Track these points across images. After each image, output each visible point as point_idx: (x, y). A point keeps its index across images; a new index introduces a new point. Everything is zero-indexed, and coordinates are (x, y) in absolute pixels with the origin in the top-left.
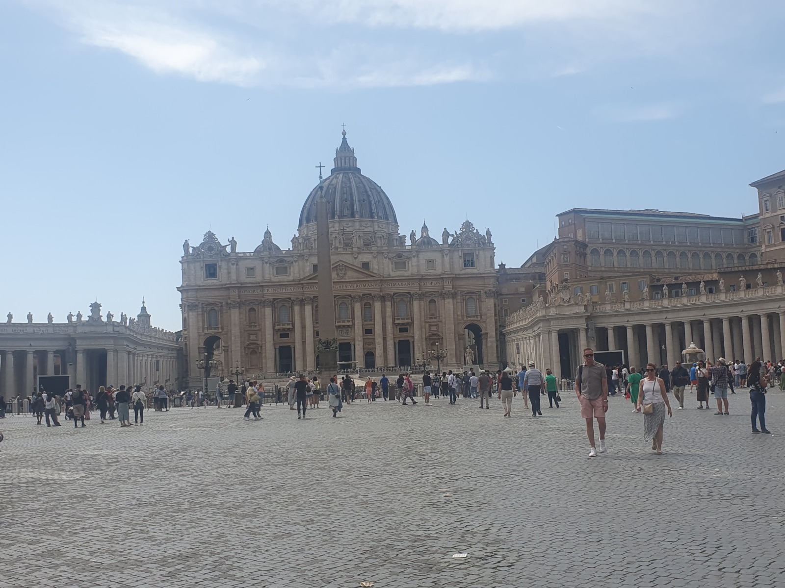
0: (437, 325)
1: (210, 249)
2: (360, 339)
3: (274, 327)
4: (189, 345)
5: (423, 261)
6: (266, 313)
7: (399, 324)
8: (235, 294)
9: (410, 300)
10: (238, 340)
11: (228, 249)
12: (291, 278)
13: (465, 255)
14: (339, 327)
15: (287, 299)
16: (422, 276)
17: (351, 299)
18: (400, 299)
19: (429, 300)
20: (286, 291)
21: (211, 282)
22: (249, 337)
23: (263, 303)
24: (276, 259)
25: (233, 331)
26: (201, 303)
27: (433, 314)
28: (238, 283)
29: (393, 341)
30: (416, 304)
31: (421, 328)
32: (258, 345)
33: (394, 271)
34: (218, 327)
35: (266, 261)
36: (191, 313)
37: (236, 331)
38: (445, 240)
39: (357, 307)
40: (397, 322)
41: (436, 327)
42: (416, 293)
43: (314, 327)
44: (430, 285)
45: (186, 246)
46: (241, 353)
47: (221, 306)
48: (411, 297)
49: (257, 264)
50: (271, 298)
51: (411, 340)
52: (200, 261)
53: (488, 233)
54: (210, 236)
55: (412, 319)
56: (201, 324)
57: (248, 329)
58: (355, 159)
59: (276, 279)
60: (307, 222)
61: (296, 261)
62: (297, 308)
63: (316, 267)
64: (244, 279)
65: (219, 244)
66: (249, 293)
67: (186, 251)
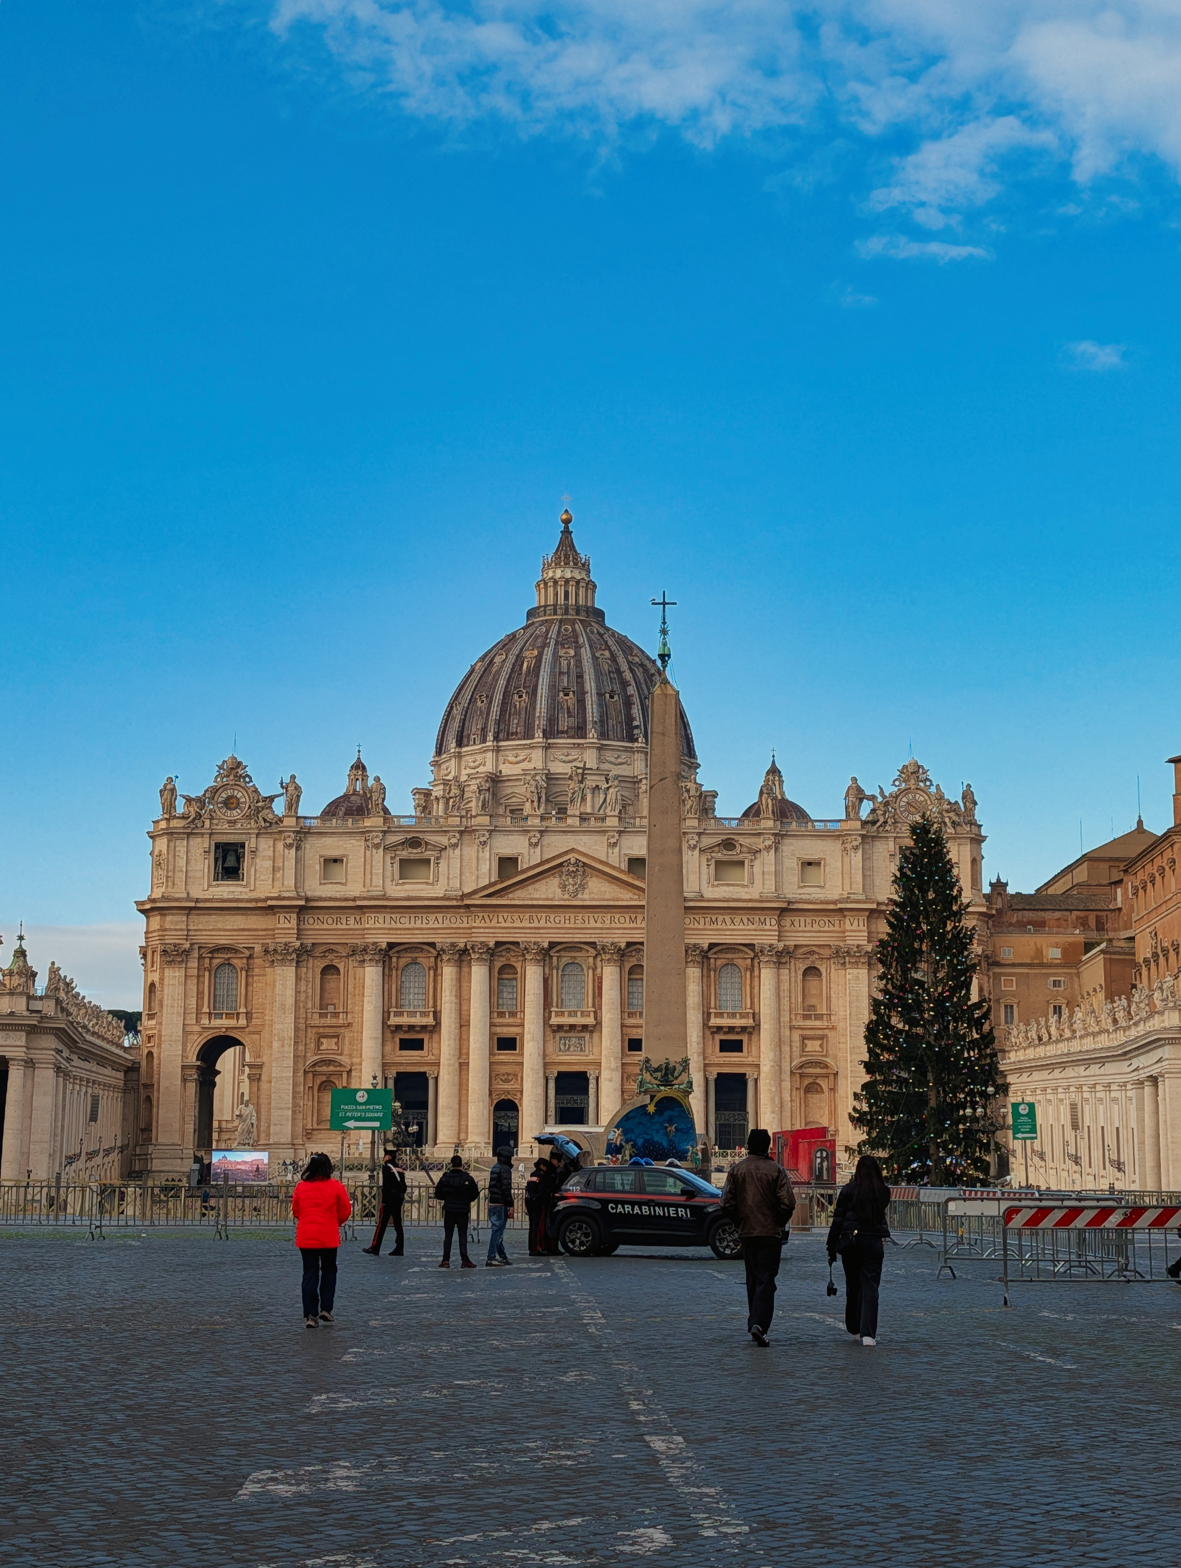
0: (821, 1038)
1: (230, 802)
2: (615, 1063)
3: (385, 1018)
4: (160, 1059)
5: (791, 864)
6: (368, 982)
7: (719, 1029)
8: (287, 925)
9: (753, 966)
10: (289, 1050)
11: (279, 807)
12: (439, 891)
14: (560, 1027)
15: (425, 947)
16: (789, 903)
17: (593, 952)
18: (724, 961)
19: (802, 967)
20: (424, 926)
21: (227, 890)
22: (319, 1044)
23: (360, 954)
24: (400, 838)
25: (275, 1026)
26: (196, 946)
27: (812, 1007)
28: (299, 898)
29: (702, 1073)
30: (767, 977)
31: (779, 1044)
32: (341, 1065)
33: (713, 886)
34: (238, 1014)
35: (377, 841)
36: (168, 972)
37: (283, 1025)
38: (852, 810)
39: (610, 975)
40: (714, 1021)
41: (819, 1042)
42: (771, 946)
43: (492, 1025)
44: (809, 928)
45: (169, 792)
46: (295, 1085)
47: (250, 957)
48: (756, 956)
49: (349, 848)
50: (383, 941)
51: (751, 1074)
52: (202, 834)
53: (968, 796)
54: (235, 770)
55: (755, 1016)
56: (193, 1002)
57: (316, 1021)
58: (591, 586)
59: (399, 890)
60: (460, 744)
61: (455, 846)
62: (448, 972)
63: (507, 864)
64: (315, 888)
65: (256, 791)
66: (326, 926)
67: (169, 807)
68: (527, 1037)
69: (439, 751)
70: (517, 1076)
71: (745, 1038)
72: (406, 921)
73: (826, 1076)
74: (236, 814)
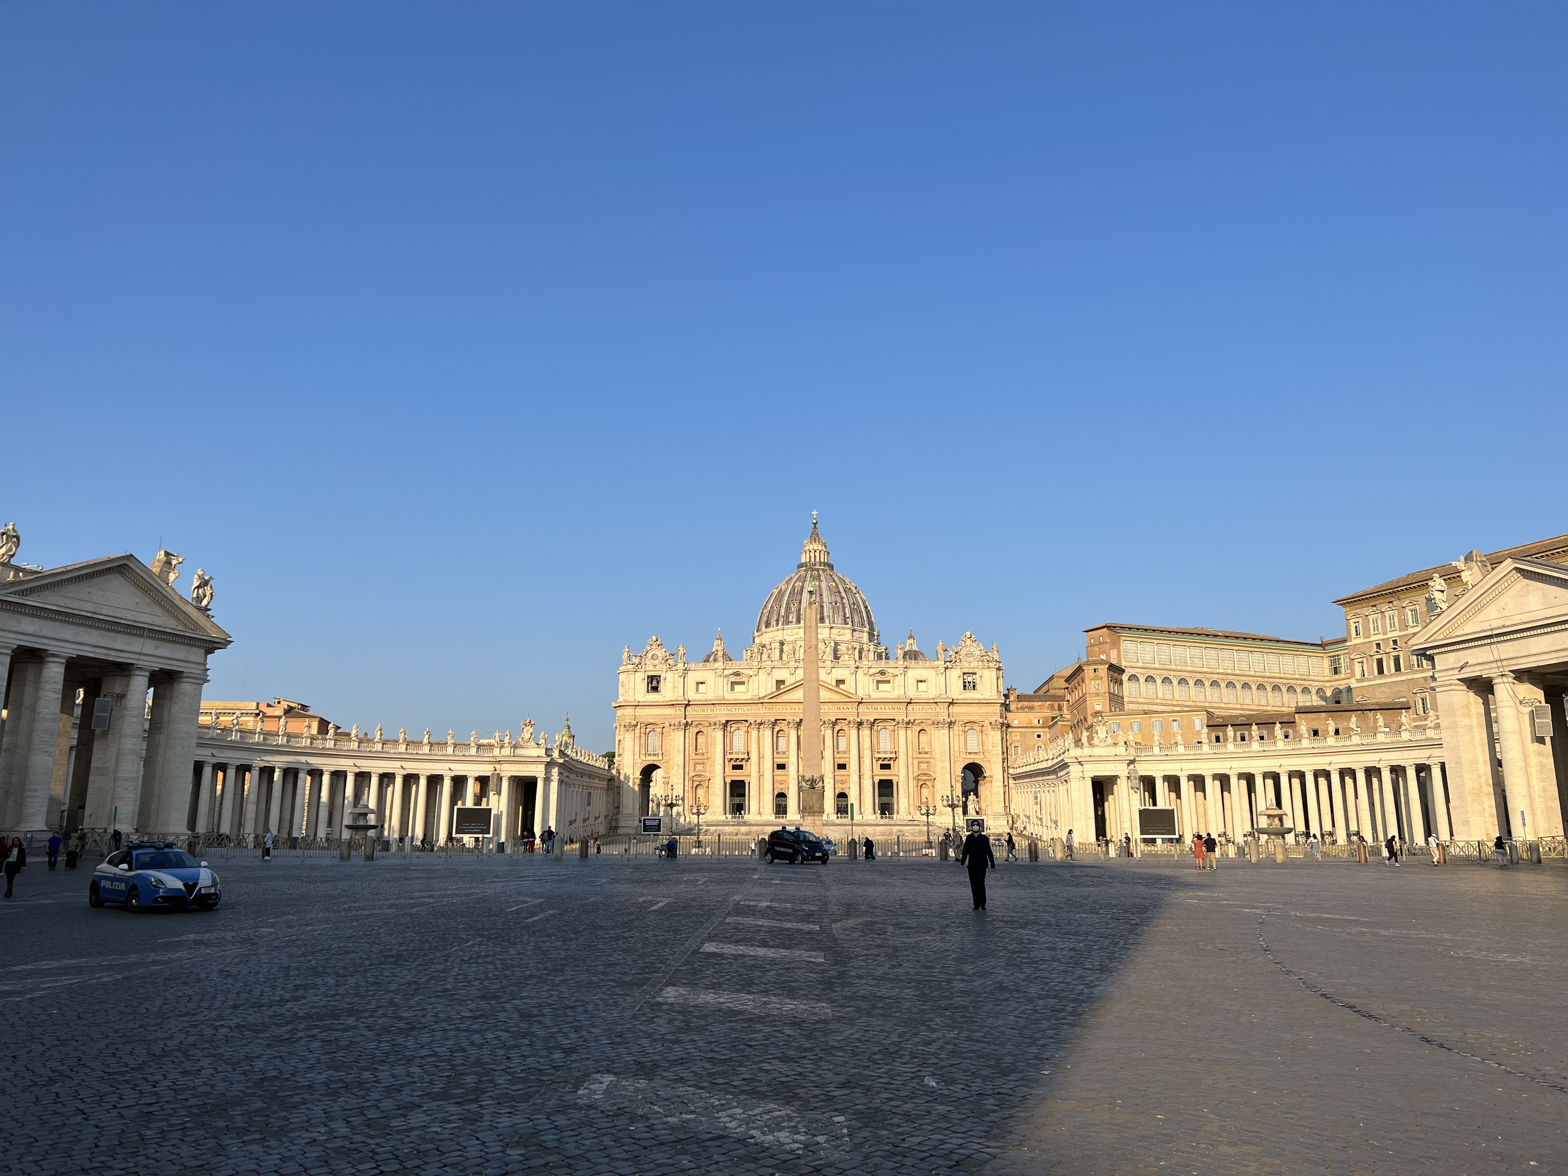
0: (927, 762)
1: (654, 657)
2: (831, 775)
3: (724, 755)
4: (624, 775)
5: (912, 681)
6: (716, 738)
7: (879, 759)
8: (680, 713)
9: (895, 729)
10: (681, 770)
12: (749, 696)
13: (966, 674)
15: (743, 721)
16: (911, 699)
17: (821, 723)
18: (882, 727)
19: (918, 729)
20: (742, 712)
21: (653, 697)
22: (694, 767)
23: (714, 726)
24: (731, 671)
26: (639, 723)
27: (923, 748)
28: (685, 700)
29: (871, 780)
30: (902, 734)
31: (908, 765)
32: (705, 777)
33: (876, 692)
34: (658, 754)
35: (720, 673)
36: (626, 735)
37: (678, 759)
39: (829, 734)
40: (877, 755)
41: (926, 765)
42: (903, 719)
43: (774, 758)
44: (921, 711)
46: (684, 786)
47: (663, 728)
48: (896, 724)
49: (708, 677)
50: (723, 719)
51: (894, 780)
52: (641, 672)
55: (896, 752)
56: (637, 749)
57: (693, 757)
59: (730, 696)
61: (755, 676)
62: (754, 733)
63: (780, 683)
64: (692, 695)
66: (698, 713)
68: (790, 763)
70: (786, 782)
72: (734, 709)
73: (930, 780)
74: (656, 662)
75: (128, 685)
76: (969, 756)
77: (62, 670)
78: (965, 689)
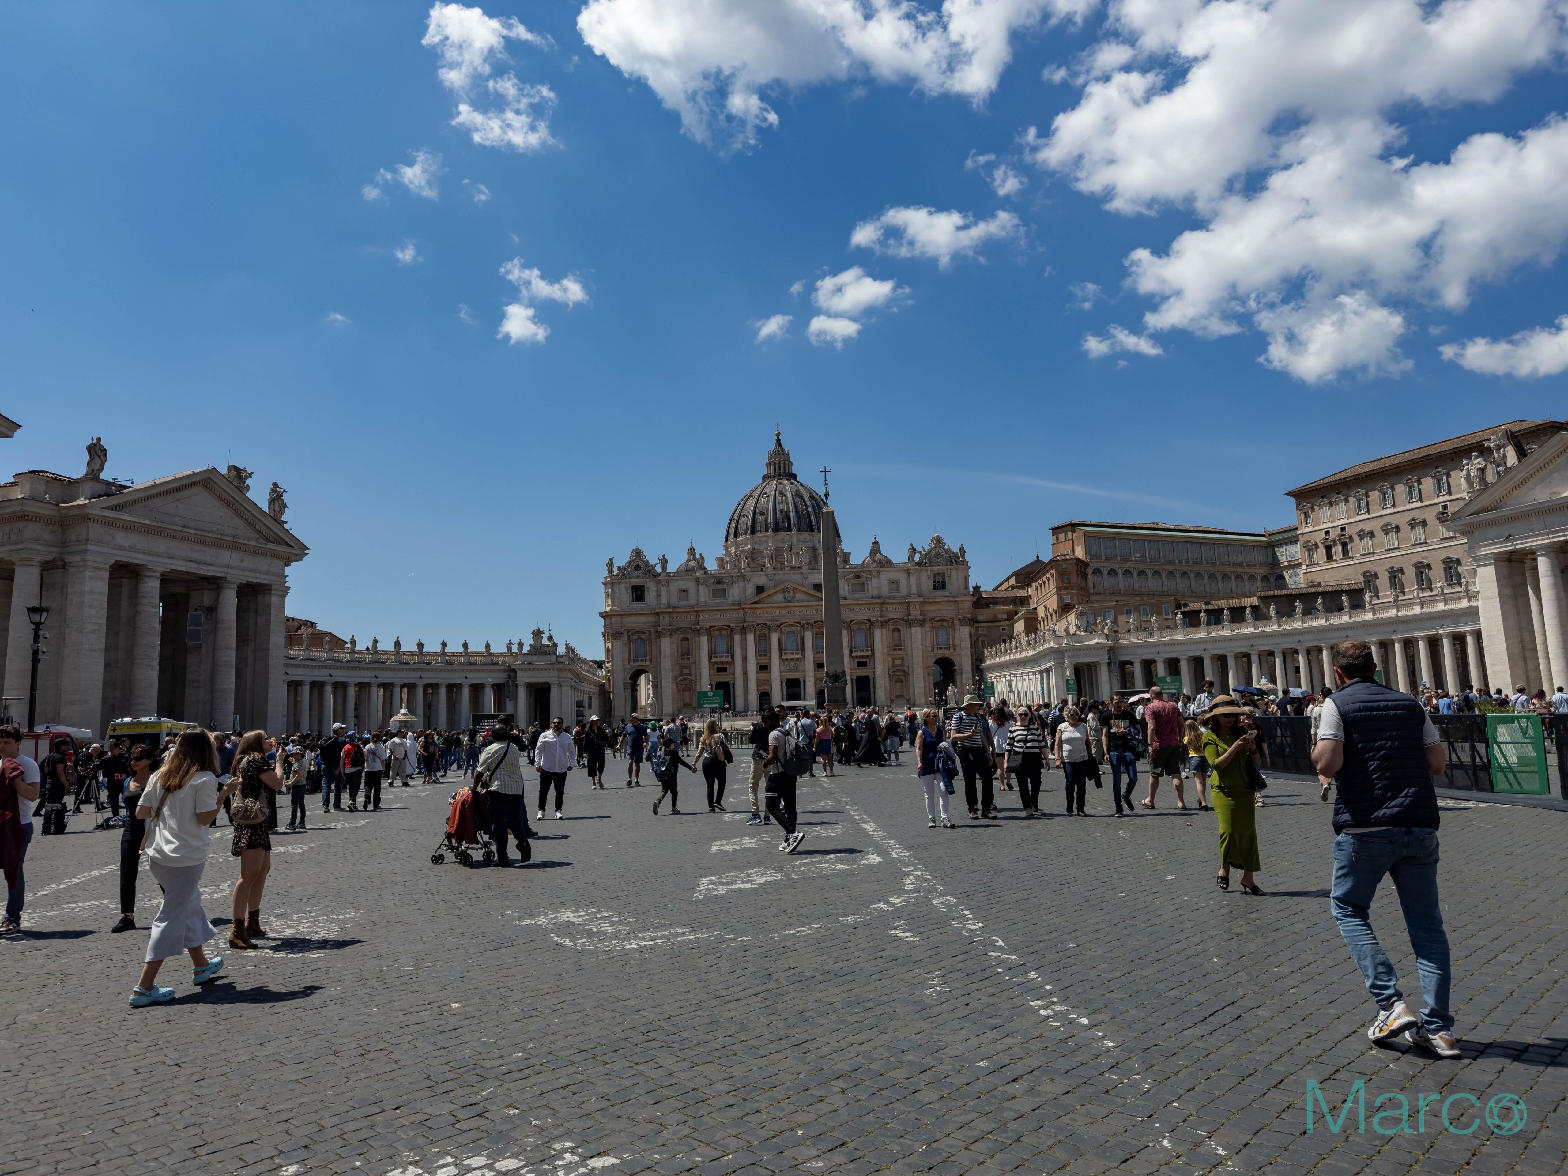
0: (902, 658)
1: (637, 568)
2: (812, 674)
3: (710, 658)
4: (613, 680)
5: (884, 583)
6: (702, 643)
7: (857, 657)
8: (665, 620)
9: (871, 629)
11: (658, 569)
12: (730, 602)
13: (935, 575)
14: (787, 659)
15: (726, 627)
16: (885, 599)
17: (800, 626)
18: (858, 627)
19: (892, 627)
20: (725, 617)
21: (638, 606)
22: (682, 671)
23: (698, 632)
24: (712, 580)
25: (663, 665)
26: (626, 631)
27: (897, 646)
28: (669, 608)
29: (849, 676)
30: (878, 633)
31: (884, 661)
32: (692, 680)
33: (851, 594)
34: (646, 659)
35: (702, 583)
36: (615, 643)
37: (667, 663)
38: (911, 558)
39: (808, 636)
40: (854, 654)
41: (901, 660)
42: (877, 619)
43: (757, 660)
44: (894, 610)
45: (610, 564)
47: (650, 634)
48: (871, 625)
49: (690, 585)
50: (708, 626)
51: (871, 676)
52: (625, 582)
53: (962, 550)
54: (638, 553)
55: (873, 651)
56: (626, 655)
57: (680, 662)
58: (790, 464)
59: (713, 603)
60: (736, 536)
61: (735, 582)
63: (760, 589)
64: (676, 603)
65: (648, 562)
66: (682, 620)
67: (610, 571)
68: (773, 664)
69: (727, 540)
70: (769, 682)
71: (868, 660)
72: (717, 616)
73: (904, 675)
74: (640, 573)
75: (217, 598)
76: (940, 651)
77: (157, 585)
78: (935, 588)
